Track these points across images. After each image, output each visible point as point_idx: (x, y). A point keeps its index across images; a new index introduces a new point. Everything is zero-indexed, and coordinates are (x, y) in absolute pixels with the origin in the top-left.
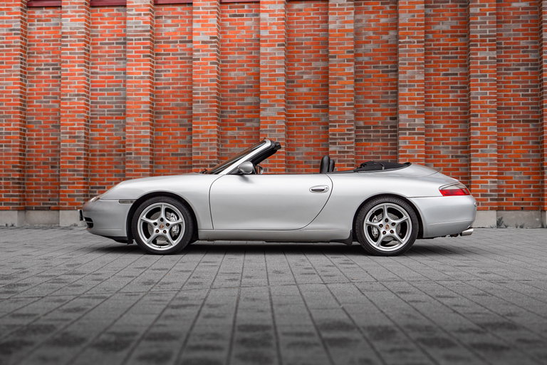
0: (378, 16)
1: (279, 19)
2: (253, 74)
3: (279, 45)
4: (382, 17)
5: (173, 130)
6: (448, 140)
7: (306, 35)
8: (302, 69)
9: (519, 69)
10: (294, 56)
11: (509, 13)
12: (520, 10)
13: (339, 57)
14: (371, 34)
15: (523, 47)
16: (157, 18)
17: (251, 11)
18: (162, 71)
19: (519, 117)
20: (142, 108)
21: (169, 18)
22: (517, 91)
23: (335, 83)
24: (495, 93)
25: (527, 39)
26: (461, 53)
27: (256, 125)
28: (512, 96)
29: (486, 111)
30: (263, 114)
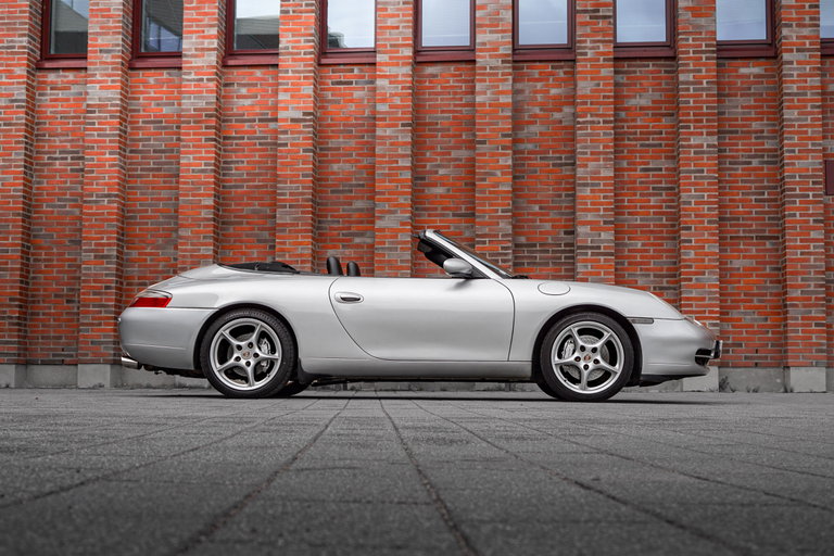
0: (546, 86)
1: (403, 88)
2: (365, 167)
3: (403, 125)
4: (553, 87)
5: (246, 247)
6: (649, 263)
7: (443, 112)
8: (436, 160)
9: (750, 163)
10: (425, 142)
11: (735, 83)
12: (752, 79)
13: (491, 143)
14: (537, 110)
15: (756, 132)
16: (226, 85)
17: (364, 77)
18: (232, 162)
19: (751, 231)
20: (203, 215)
21: (244, 85)
22: (748, 194)
23: (484, 180)
24: (715, 196)
25: (762, 119)
26: (667, 139)
27: (369, 241)
28: (741, 201)
29: (703, 222)
30: (379, 224)
